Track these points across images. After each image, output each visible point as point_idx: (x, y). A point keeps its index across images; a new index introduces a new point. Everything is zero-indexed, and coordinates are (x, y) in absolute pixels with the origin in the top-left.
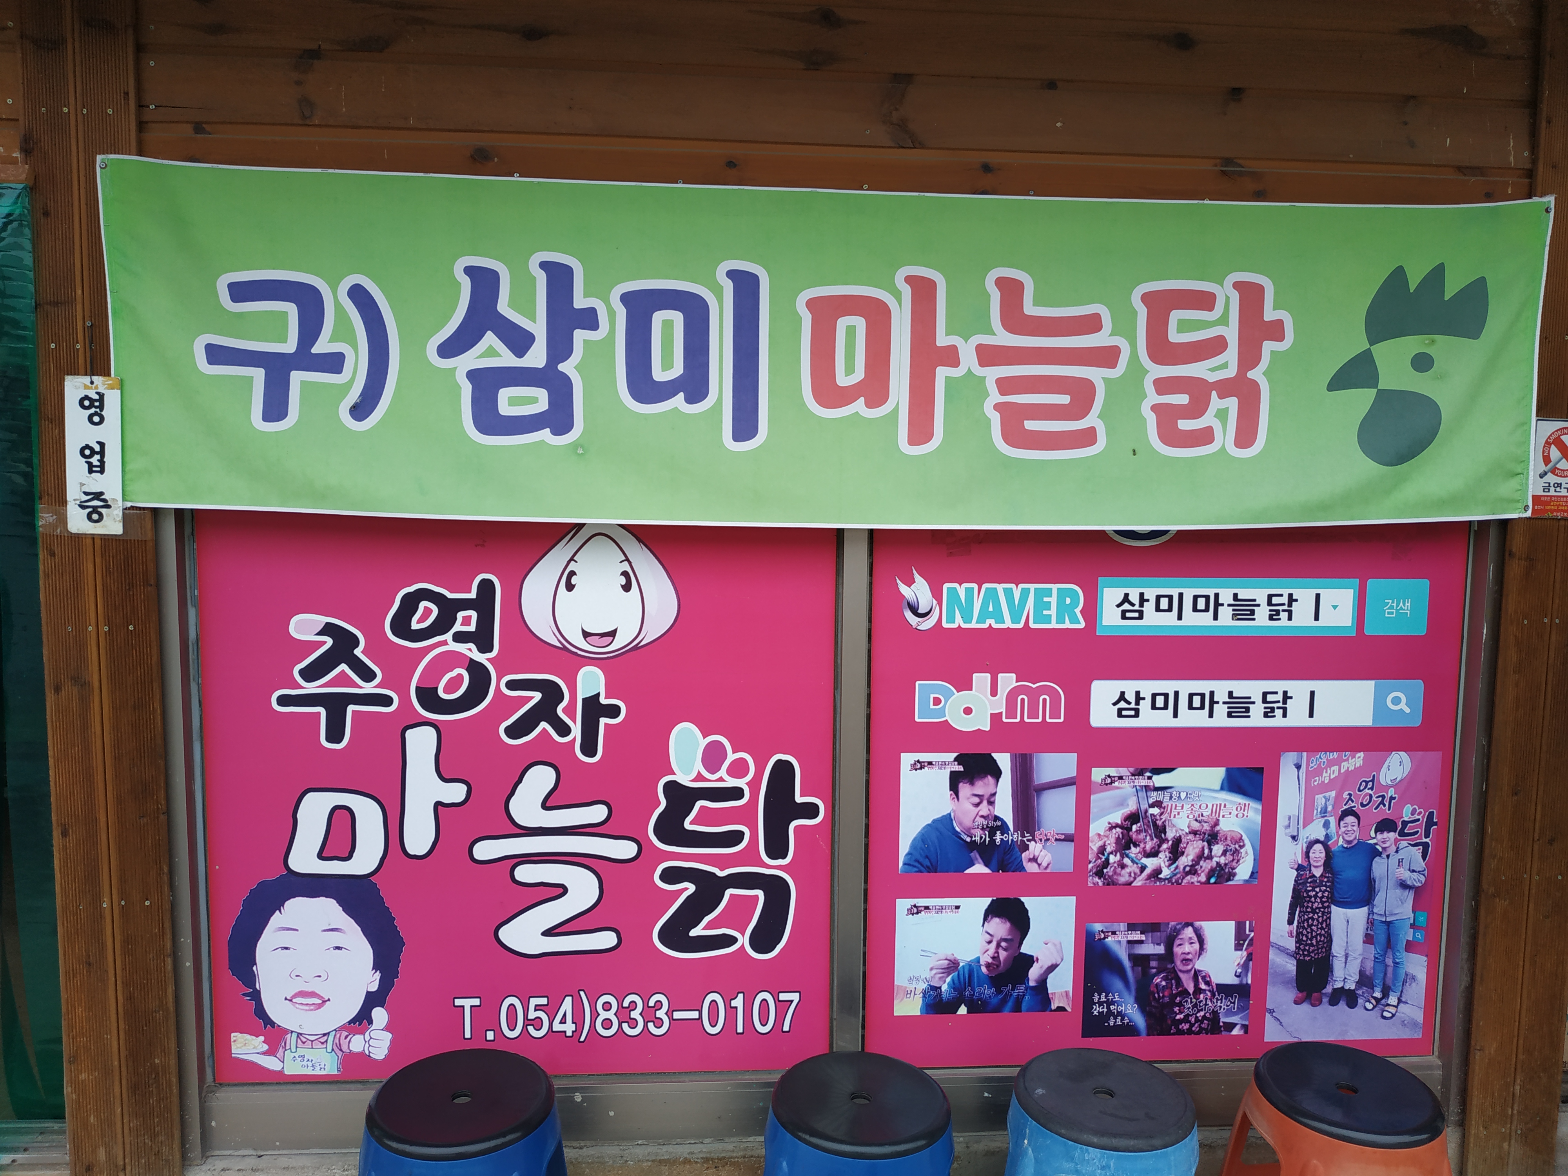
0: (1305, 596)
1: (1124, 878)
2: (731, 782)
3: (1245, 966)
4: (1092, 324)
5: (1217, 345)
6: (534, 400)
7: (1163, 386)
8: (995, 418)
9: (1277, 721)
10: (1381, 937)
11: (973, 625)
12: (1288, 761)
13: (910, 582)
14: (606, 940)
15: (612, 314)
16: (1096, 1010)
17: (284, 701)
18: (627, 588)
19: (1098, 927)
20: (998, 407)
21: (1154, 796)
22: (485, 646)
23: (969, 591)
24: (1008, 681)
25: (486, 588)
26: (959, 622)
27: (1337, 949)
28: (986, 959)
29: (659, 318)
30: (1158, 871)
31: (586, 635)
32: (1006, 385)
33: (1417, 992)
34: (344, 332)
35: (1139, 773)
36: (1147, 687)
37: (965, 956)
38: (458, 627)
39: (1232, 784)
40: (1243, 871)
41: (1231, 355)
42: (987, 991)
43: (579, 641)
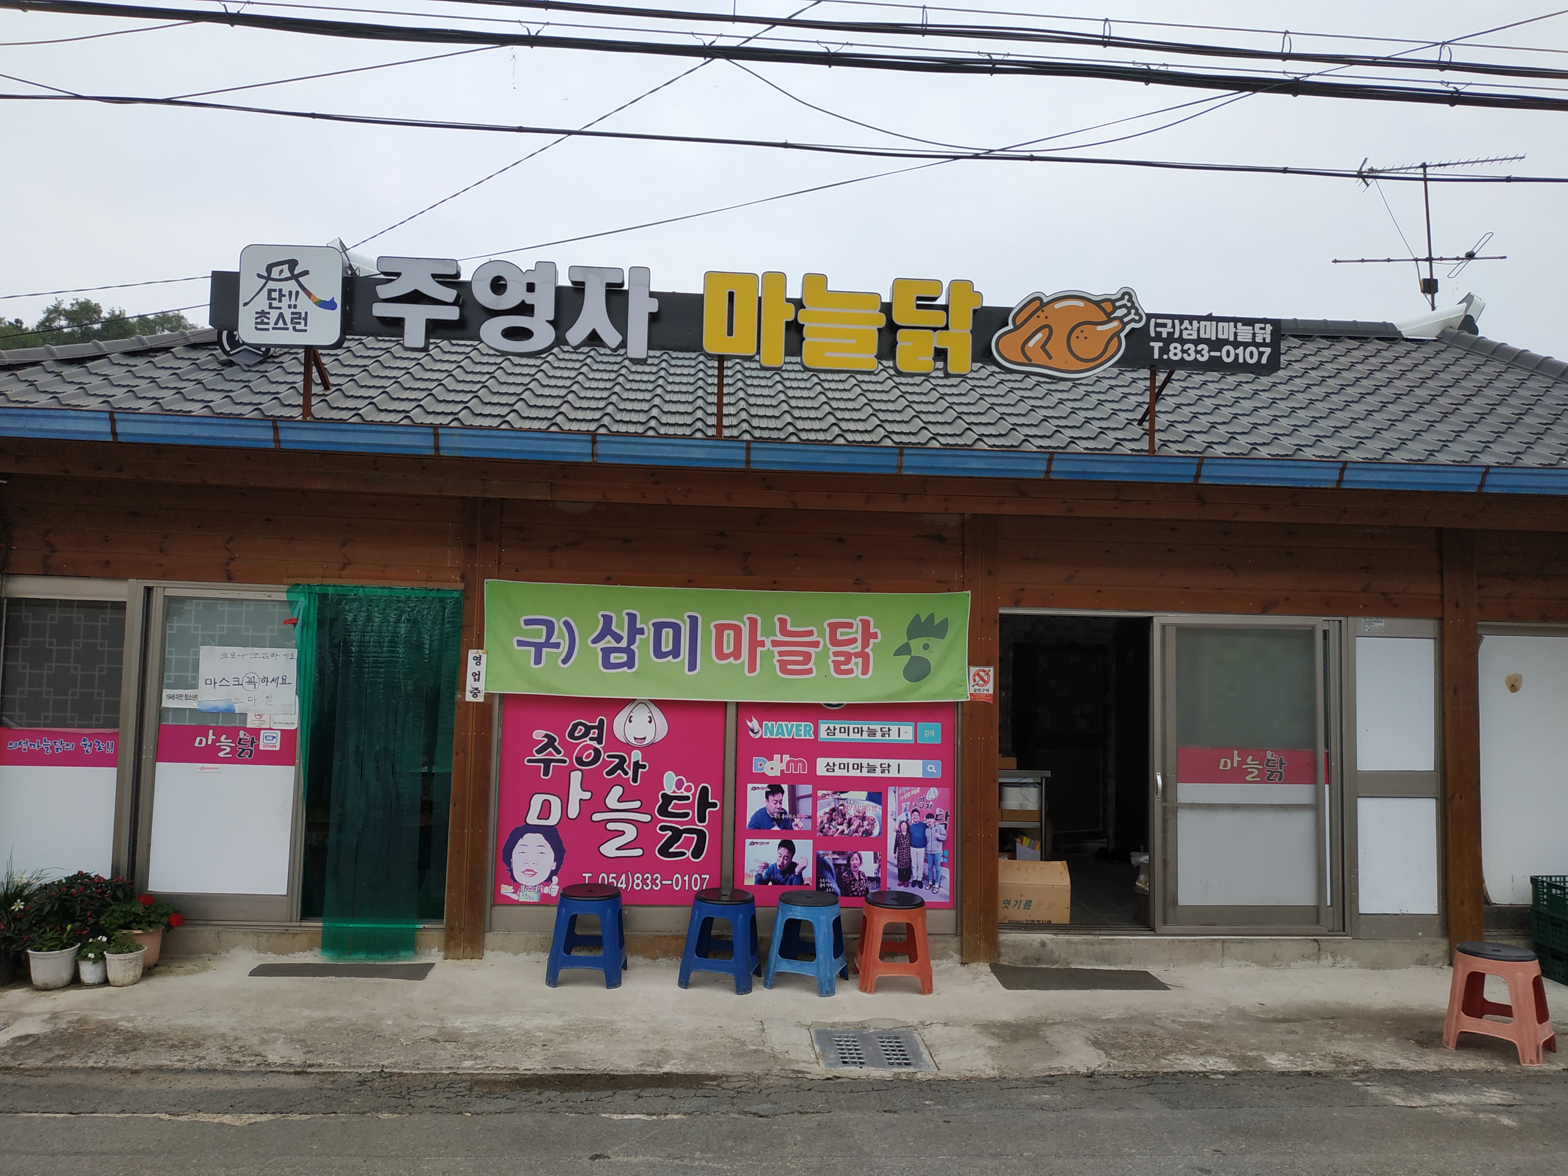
0: (894, 728)
1: (830, 834)
2: (686, 794)
3: (878, 870)
4: (810, 633)
5: (854, 641)
6: (622, 658)
7: (836, 654)
8: (777, 664)
9: (886, 775)
10: (931, 861)
11: (774, 737)
12: (891, 790)
13: (751, 721)
14: (639, 852)
15: (649, 630)
16: (821, 885)
17: (529, 761)
18: (650, 722)
19: (821, 852)
20: (778, 661)
21: (841, 802)
22: (600, 743)
23: (772, 725)
24: (787, 757)
25: (602, 721)
26: (769, 736)
27: (914, 864)
28: (779, 863)
29: (664, 631)
30: (843, 831)
31: (635, 739)
32: (781, 654)
33: (946, 883)
34: (561, 636)
35: (835, 793)
36: (837, 761)
37: (771, 863)
38: (591, 735)
39: (870, 798)
40: (876, 832)
41: (859, 644)
42: (779, 876)
43: (633, 742)
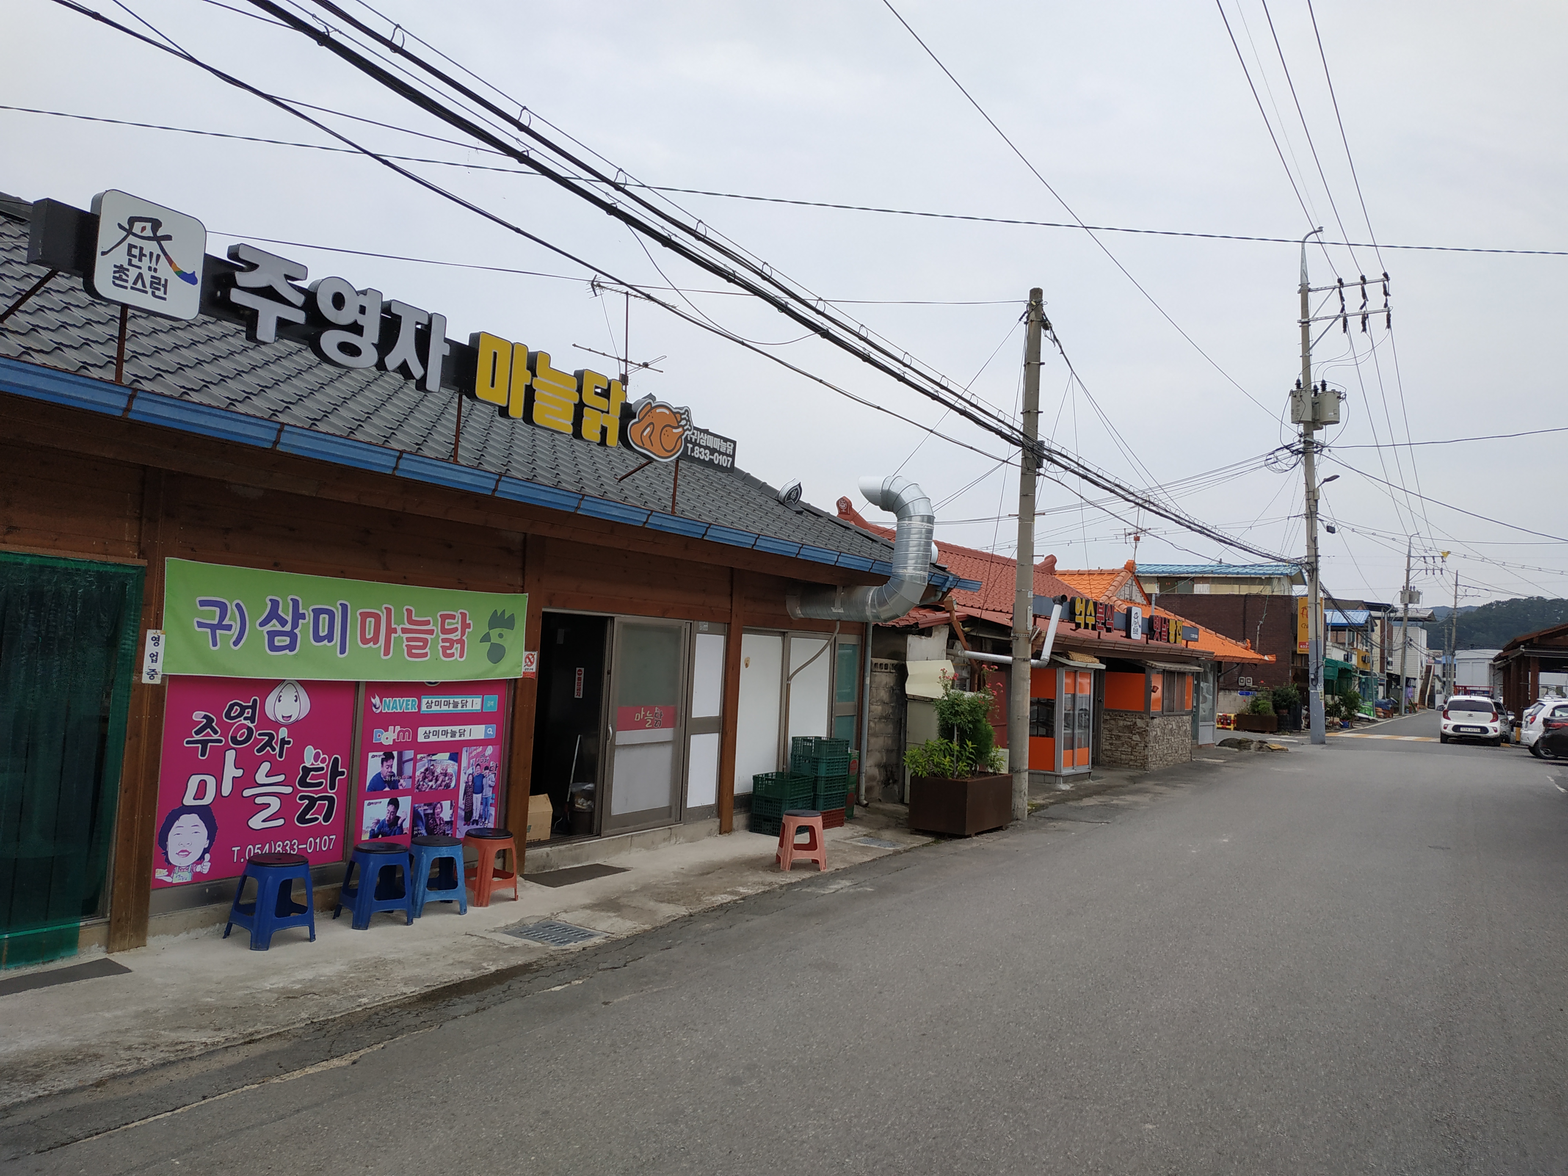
0: (470, 700)
1: (423, 789)
2: (321, 765)
3: (452, 815)
4: (427, 623)
5: (456, 630)
6: (285, 641)
7: (444, 640)
8: (405, 649)
9: (462, 738)
10: (484, 803)
11: (390, 711)
12: (464, 749)
13: (374, 698)
14: (281, 822)
15: (309, 615)
16: (415, 832)
17: (188, 742)
18: (296, 701)
19: (416, 805)
20: (406, 646)
21: (432, 763)
22: (253, 722)
23: (389, 701)
24: (398, 728)
25: (255, 701)
26: (386, 710)
27: (474, 807)
28: (387, 819)
29: (322, 616)
30: (432, 786)
31: (283, 717)
32: (408, 639)
33: (492, 819)
34: (233, 618)
35: (429, 755)
36: (432, 729)
37: (382, 819)
38: (245, 715)
39: (451, 758)
40: (453, 785)
41: (459, 632)
42: (387, 829)
43: (281, 720)
